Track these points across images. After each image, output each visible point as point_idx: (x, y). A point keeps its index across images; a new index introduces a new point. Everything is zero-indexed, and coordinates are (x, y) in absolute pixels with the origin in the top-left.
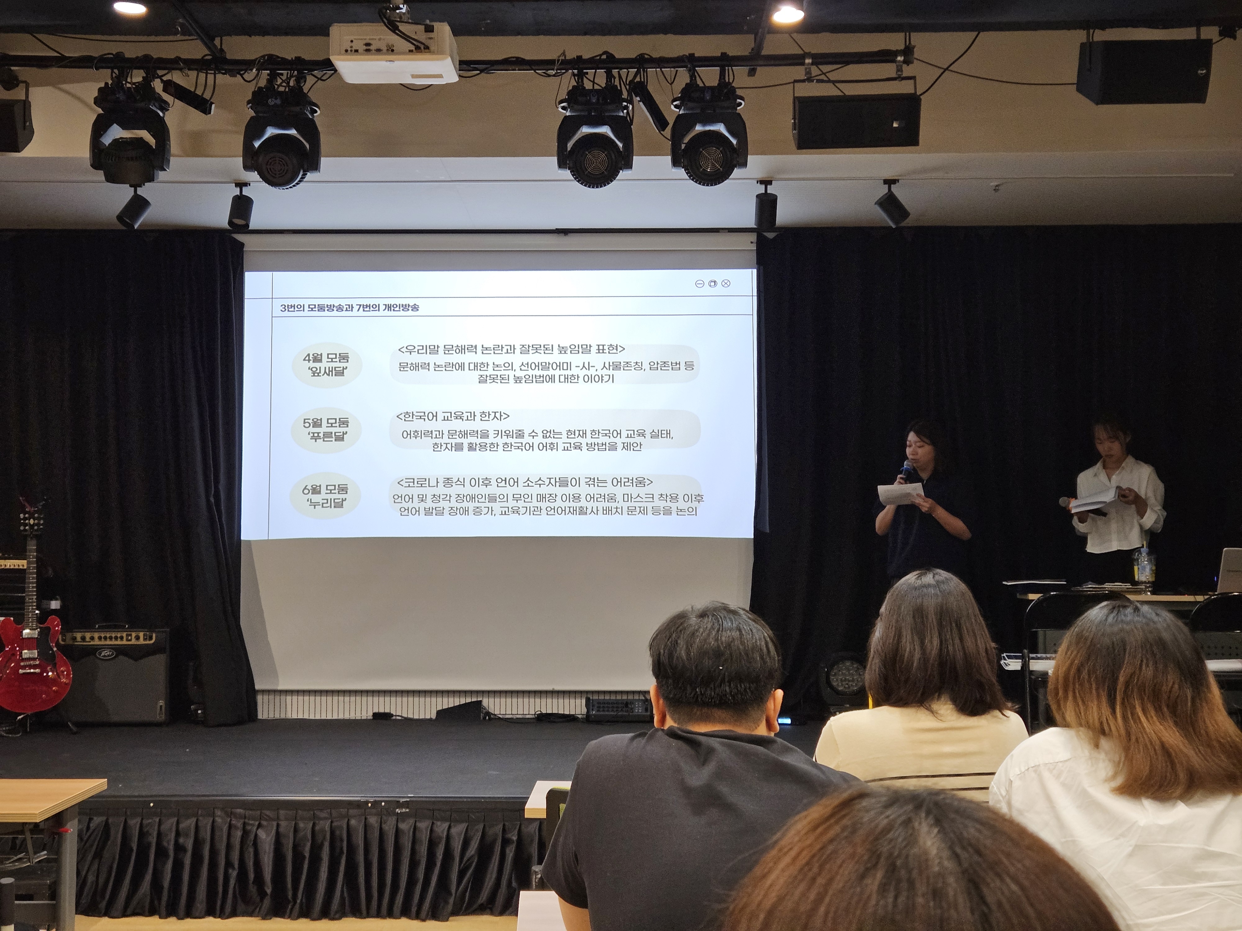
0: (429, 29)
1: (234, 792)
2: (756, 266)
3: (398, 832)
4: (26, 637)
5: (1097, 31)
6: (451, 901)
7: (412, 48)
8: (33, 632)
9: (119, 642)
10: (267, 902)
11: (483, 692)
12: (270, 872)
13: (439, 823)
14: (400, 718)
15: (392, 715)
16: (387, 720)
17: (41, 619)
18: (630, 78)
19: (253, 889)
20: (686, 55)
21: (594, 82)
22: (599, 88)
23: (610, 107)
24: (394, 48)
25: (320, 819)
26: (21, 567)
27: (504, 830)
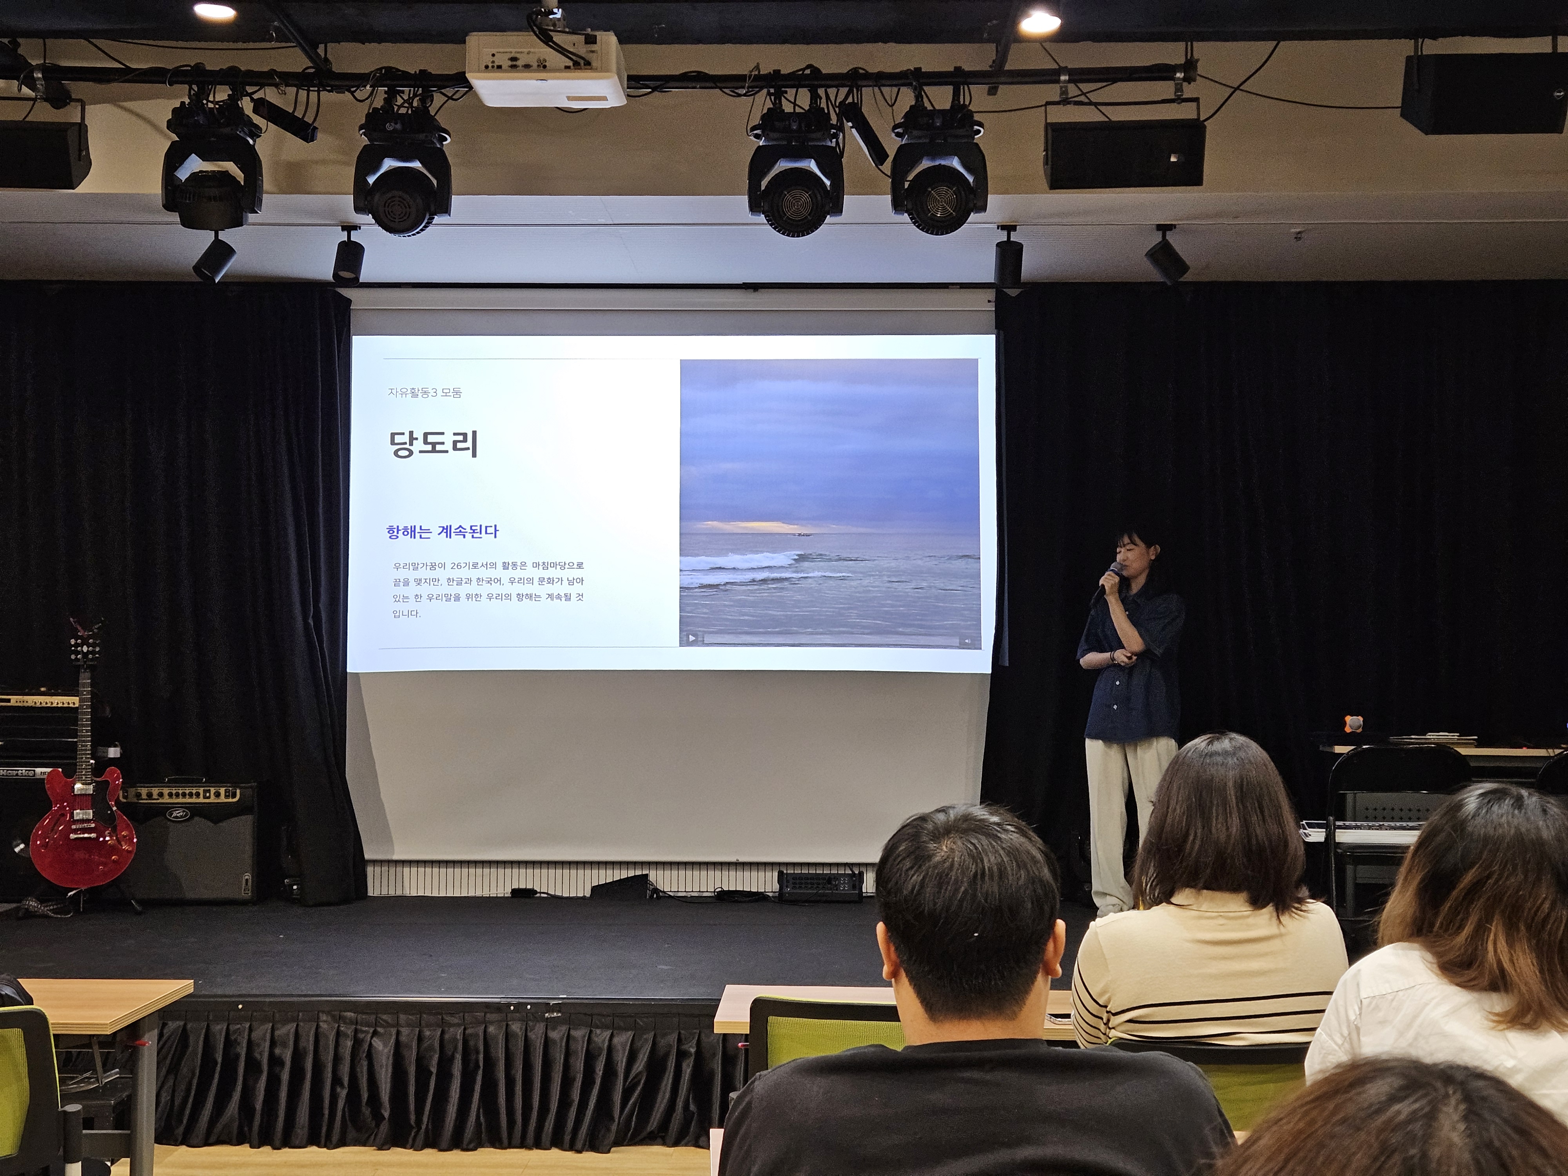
0: (591, 40)
1: (341, 992)
2: (996, 331)
3: (547, 1042)
4: (79, 793)
5: (1427, 41)
6: (614, 1127)
7: (571, 64)
8: (87, 787)
9: (194, 800)
10: (384, 1127)
11: (649, 864)
12: (388, 1092)
13: (598, 1031)
14: (546, 895)
15: (536, 892)
16: (530, 897)
17: (98, 770)
18: (841, 98)
19: (366, 1111)
20: (910, 70)
21: (795, 104)
22: (802, 111)
23: (814, 136)
24: (547, 64)
25: (451, 1025)
26: (71, 705)
27: (679, 1040)
